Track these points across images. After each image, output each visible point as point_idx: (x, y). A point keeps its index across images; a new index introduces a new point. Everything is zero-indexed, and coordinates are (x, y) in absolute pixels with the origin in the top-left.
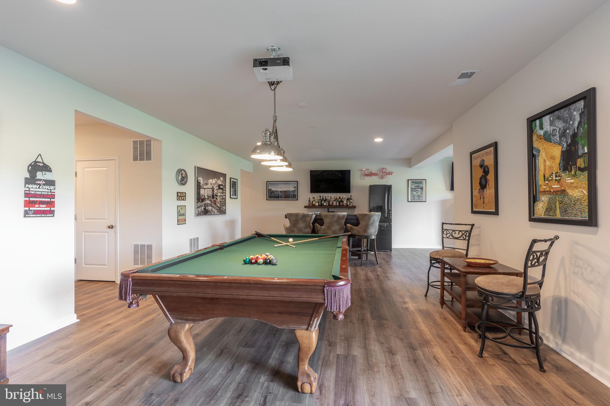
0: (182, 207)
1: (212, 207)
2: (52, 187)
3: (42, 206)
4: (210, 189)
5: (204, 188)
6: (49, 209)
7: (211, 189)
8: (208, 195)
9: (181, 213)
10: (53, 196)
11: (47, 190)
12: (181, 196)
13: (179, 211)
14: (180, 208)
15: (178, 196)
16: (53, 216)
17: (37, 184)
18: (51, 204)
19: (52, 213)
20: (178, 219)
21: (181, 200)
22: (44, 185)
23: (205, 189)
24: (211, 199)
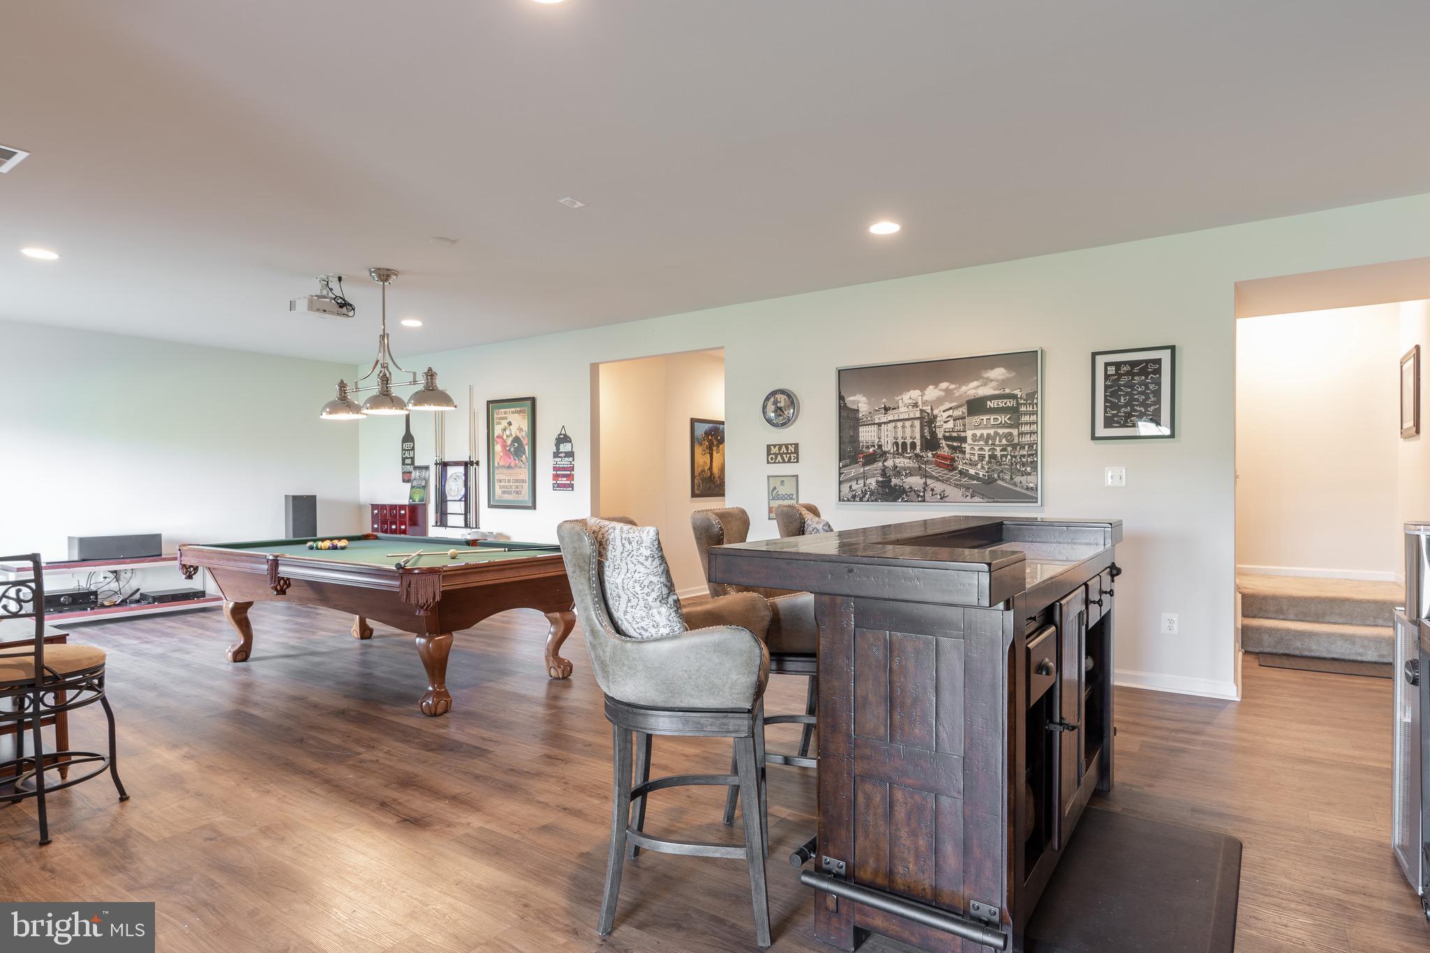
0: (783, 479)
1: (926, 475)
2: (571, 459)
3: (563, 479)
4: (908, 424)
5: (874, 424)
6: (569, 482)
7: (917, 423)
8: (897, 444)
9: (780, 493)
10: (572, 469)
11: (567, 463)
12: (779, 453)
13: (775, 488)
14: (773, 482)
15: (769, 454)
16: (573, 490)
17: (560, 457)
18: (570, 477)
19: (571, 486)
20: (771, 506)
21: (779, 462)
22: (564, 457)
23: (879, 425)
24: (918, 451)
